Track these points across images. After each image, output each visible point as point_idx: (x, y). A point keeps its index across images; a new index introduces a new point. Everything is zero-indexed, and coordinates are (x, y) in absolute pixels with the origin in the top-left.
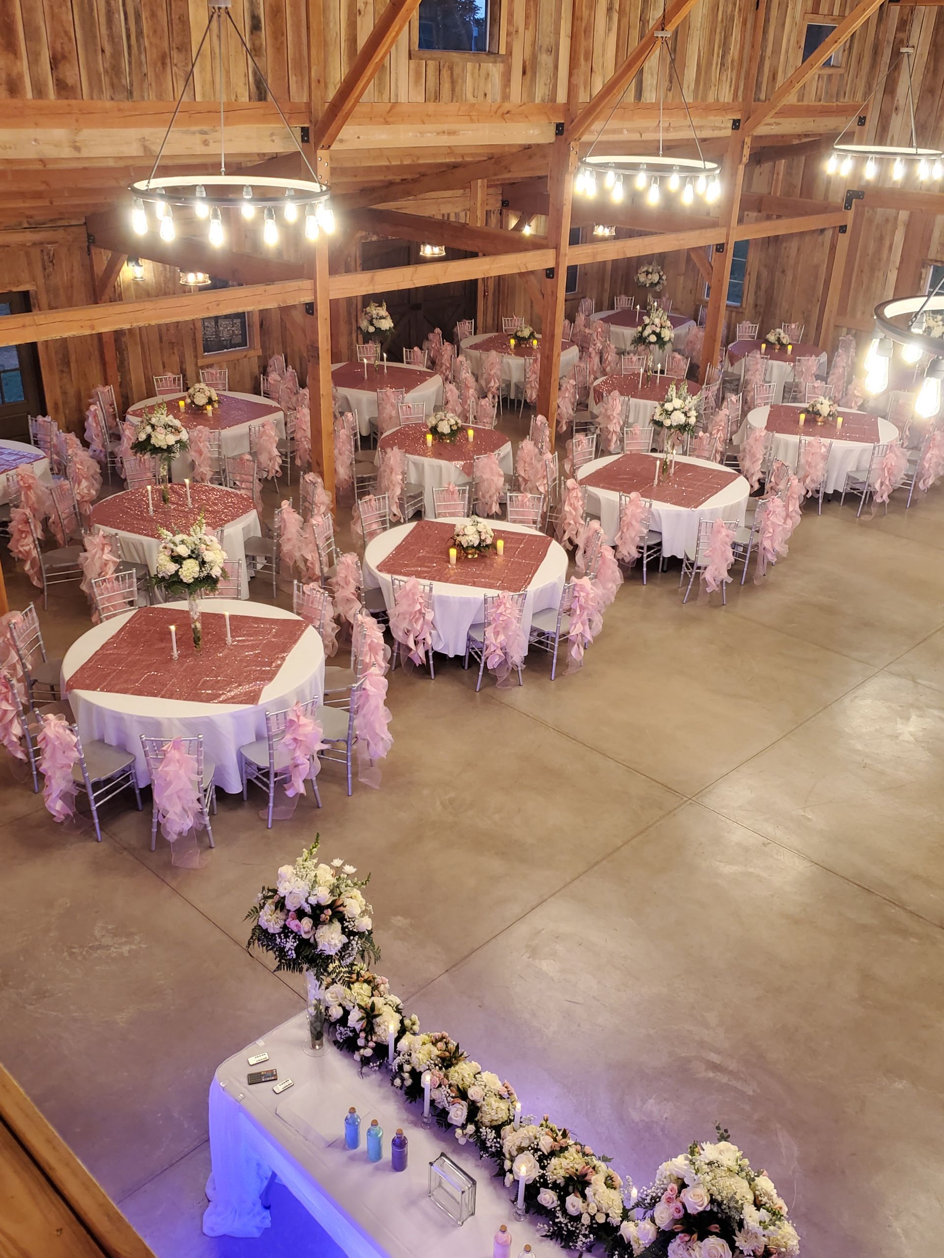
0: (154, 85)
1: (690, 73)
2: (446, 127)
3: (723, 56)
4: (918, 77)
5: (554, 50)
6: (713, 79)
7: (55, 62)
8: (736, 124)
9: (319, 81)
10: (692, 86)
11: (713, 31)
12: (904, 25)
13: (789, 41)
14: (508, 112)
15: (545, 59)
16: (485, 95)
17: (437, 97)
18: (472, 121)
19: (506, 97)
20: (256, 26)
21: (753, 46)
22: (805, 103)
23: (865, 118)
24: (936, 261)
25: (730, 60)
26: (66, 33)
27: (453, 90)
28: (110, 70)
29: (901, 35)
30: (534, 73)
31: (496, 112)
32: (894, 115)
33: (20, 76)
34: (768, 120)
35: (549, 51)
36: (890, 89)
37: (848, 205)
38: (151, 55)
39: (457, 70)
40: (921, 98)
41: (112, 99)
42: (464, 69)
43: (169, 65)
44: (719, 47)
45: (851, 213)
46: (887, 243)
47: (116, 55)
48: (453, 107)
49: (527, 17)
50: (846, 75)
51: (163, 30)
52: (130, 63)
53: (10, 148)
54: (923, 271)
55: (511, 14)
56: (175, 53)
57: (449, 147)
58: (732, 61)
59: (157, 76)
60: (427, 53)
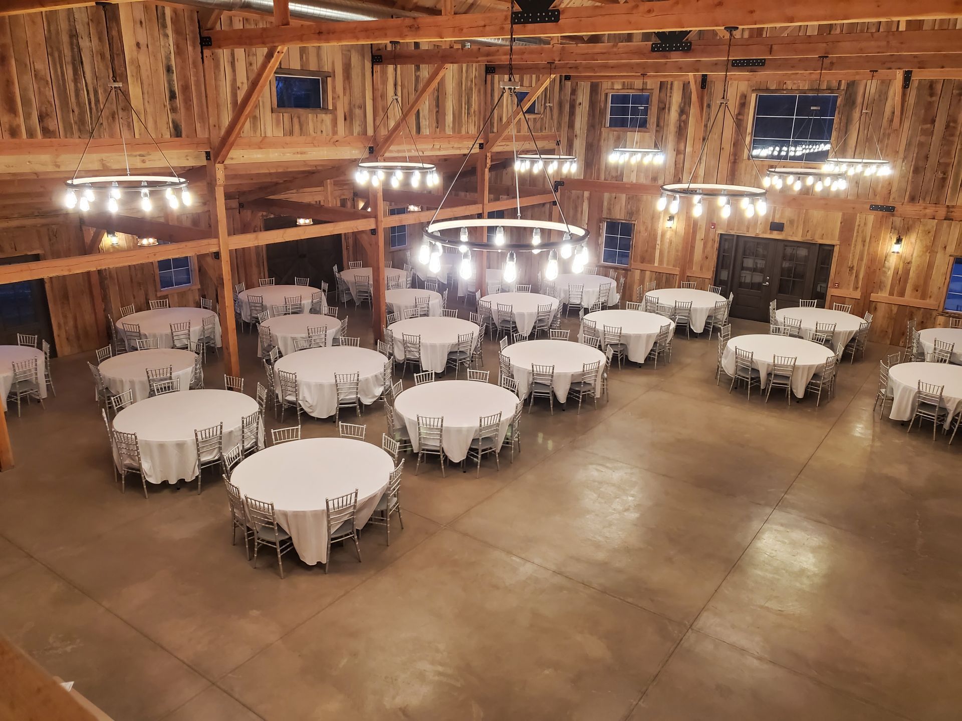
0: (107, 130)
1: (449, 118)
2: (299, 150)
3: (468, 109)
4: (585, 119)
5: (363, 107)
6: (463, 121)
7: (41, 118)
8: (481, 146)
9: (215, 126)
10: (451, 125)
11: (460, 96)
12: (574, 92)
13: (507, 100)
14: (337, 141)
15: (357, 111)
16: (322, 131)
17: (291, 133)
18: (315, 146)
19: (335, 132)
20: (173, 96)
21: (486, 103)
22: (522, 133)
23: (559, 141)
24: (607, 219)
25: (473, 111)
26: (49, 102)
27: (301, 129)
28: (78, 122)
29: (573, 97)
30: (352, 120)
31: (330, 141)
32: (575, 139)
33: (19, 126)
34: (498, 143)
35: (360, 107)
36: (571, 125)
37: (556, 190)
38: (106, 113)
39: (303, 119)
40: (588, 130)
41: (80, 138)
42: (307, 117)
43: (117, 118)
44: (465, 104)
45: (558, 194)
46: (580, 210)
47: (82, 113)
48: (303, 138)
49: (344, 89)
50: (545, 118)
51: (113, 99)
52: (91, 117)
53: (12, 166)
54: (601, 224)
55: (334, 88)
56: (120, 112)
57: (304, 161)
58: (474, 112)
59: (109, 125)
60: (283, 110)
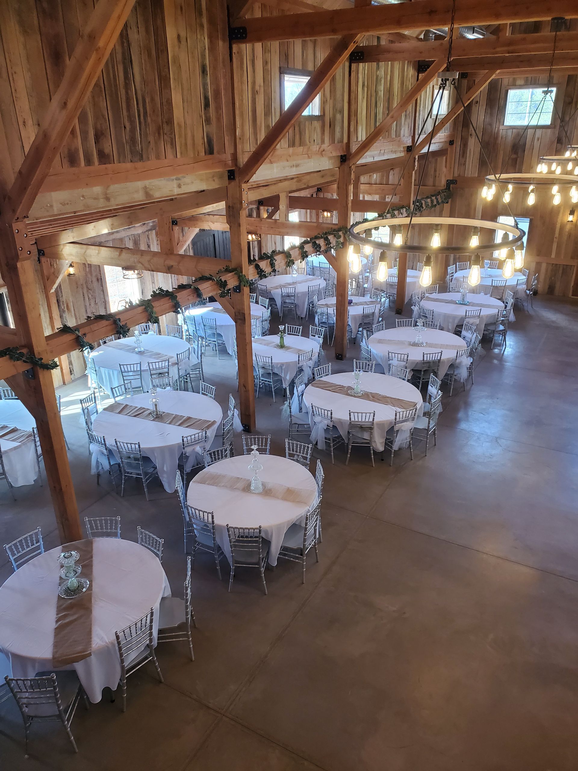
0: (154, 149)
2: (295, 162)
5: (342, 112)
6: (402, 123)
7: (98, 137)
8: (410, 149)
9: (240, 139)
14: (324, 151)
16: (314, 140)
17: (293, 144)
18: (308, 157)
19: (323, 141)
20: (207, 105)
23: (453, 141)
26: (103, 116)
27: (300, 139)
28: (129, 141)
30: (334, 126)
31: (319, 151)
32: (470, 138)
33: (77, 150)
35: (340, 112)
37: (448, 189)
38: (152, 128)
41: (131, 161)
42: (305, 125)
43: (162, 134)
47: (133, 130)
48: (300, 149)
49: (331, 92)
51: (158, 110)
52: (140, 134)
53: (68, 204)
56: (165, 125)
59: (156, 143)
